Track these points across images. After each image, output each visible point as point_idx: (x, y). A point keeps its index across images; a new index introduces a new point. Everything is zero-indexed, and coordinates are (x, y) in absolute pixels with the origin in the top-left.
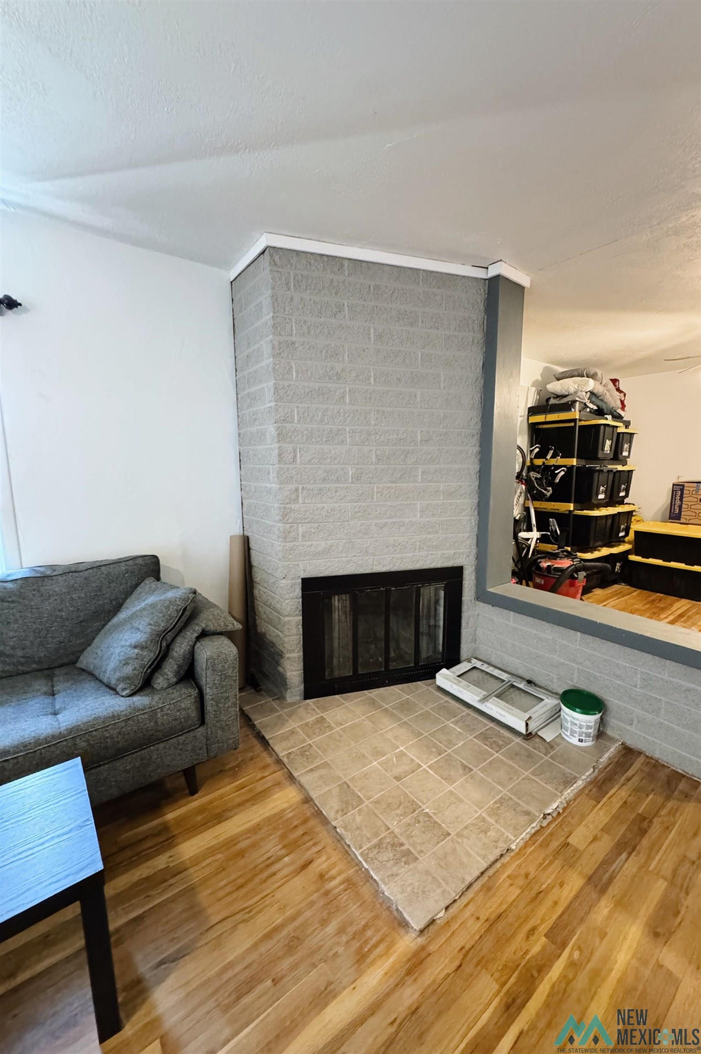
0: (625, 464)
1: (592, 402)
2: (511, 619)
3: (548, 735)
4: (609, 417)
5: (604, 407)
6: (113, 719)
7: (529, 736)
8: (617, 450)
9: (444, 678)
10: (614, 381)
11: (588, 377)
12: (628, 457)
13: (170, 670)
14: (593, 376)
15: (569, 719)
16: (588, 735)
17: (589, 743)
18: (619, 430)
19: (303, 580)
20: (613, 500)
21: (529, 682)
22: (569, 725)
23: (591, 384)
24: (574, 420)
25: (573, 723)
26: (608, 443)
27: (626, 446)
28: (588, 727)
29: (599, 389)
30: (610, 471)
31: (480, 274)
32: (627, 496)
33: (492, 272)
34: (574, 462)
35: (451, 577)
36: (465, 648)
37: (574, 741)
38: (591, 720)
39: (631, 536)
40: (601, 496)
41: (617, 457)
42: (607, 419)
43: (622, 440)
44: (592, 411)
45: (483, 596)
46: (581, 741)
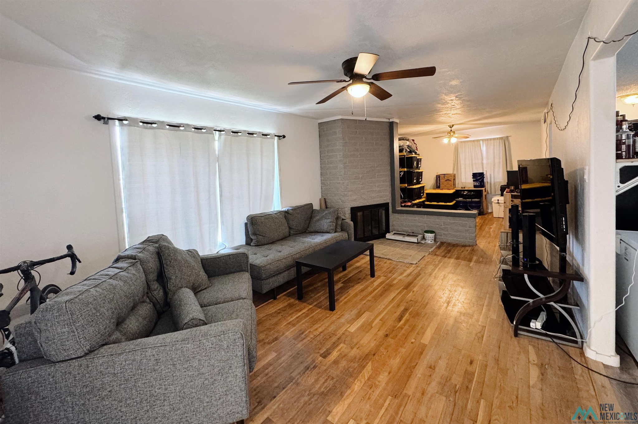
0: (419, 169)
1: (408, 149)
2: (405, 216)
3: (423, 242)
4: (414, 153)
5: (412, 150)
6: (330, 240)
7: (418, 243)
8: (418, 164)
9: (388, 236)
10: (413, 140)
11: (406, 140)
12: (420, 167)
13: (339, 227)
14: (408, 140)
15: (427, 236)
16: (433, 240)
17: (433, 242)
18: (418, 158)
19: (351, 208)
20: (419, 183)
21: (413, 233)
22: (428, 238)
23: (408, 143)
24: (404, 155)
25: (429, 237)
26: (415, 162)
27: (420, 163)
28: (433, 237)
29: (410, 144)
30: (417, 172)
31: (388, 121)
32: (421, 181)
33: (391, 120)
34: (406, 170)
35: (385, 206)
36: (391, 228)
37: (429, 242)
38: (433, 235)
39: (425, 195)
40: (415, 181)
41: (418, 167)
42: (413, 154)
43: (419, 161)
44: (409, 152)
45: (395, 211)
46: (431, 241)
